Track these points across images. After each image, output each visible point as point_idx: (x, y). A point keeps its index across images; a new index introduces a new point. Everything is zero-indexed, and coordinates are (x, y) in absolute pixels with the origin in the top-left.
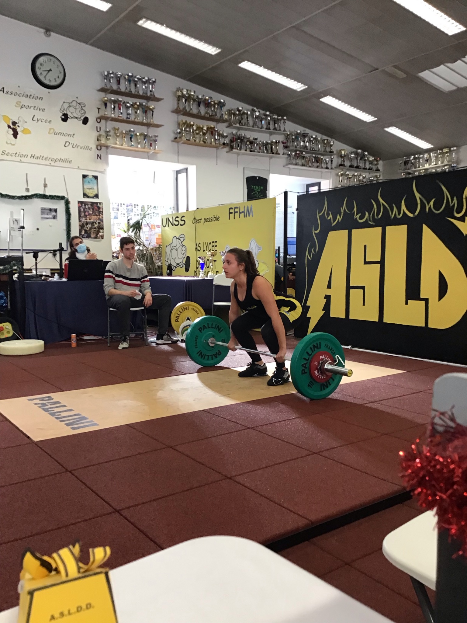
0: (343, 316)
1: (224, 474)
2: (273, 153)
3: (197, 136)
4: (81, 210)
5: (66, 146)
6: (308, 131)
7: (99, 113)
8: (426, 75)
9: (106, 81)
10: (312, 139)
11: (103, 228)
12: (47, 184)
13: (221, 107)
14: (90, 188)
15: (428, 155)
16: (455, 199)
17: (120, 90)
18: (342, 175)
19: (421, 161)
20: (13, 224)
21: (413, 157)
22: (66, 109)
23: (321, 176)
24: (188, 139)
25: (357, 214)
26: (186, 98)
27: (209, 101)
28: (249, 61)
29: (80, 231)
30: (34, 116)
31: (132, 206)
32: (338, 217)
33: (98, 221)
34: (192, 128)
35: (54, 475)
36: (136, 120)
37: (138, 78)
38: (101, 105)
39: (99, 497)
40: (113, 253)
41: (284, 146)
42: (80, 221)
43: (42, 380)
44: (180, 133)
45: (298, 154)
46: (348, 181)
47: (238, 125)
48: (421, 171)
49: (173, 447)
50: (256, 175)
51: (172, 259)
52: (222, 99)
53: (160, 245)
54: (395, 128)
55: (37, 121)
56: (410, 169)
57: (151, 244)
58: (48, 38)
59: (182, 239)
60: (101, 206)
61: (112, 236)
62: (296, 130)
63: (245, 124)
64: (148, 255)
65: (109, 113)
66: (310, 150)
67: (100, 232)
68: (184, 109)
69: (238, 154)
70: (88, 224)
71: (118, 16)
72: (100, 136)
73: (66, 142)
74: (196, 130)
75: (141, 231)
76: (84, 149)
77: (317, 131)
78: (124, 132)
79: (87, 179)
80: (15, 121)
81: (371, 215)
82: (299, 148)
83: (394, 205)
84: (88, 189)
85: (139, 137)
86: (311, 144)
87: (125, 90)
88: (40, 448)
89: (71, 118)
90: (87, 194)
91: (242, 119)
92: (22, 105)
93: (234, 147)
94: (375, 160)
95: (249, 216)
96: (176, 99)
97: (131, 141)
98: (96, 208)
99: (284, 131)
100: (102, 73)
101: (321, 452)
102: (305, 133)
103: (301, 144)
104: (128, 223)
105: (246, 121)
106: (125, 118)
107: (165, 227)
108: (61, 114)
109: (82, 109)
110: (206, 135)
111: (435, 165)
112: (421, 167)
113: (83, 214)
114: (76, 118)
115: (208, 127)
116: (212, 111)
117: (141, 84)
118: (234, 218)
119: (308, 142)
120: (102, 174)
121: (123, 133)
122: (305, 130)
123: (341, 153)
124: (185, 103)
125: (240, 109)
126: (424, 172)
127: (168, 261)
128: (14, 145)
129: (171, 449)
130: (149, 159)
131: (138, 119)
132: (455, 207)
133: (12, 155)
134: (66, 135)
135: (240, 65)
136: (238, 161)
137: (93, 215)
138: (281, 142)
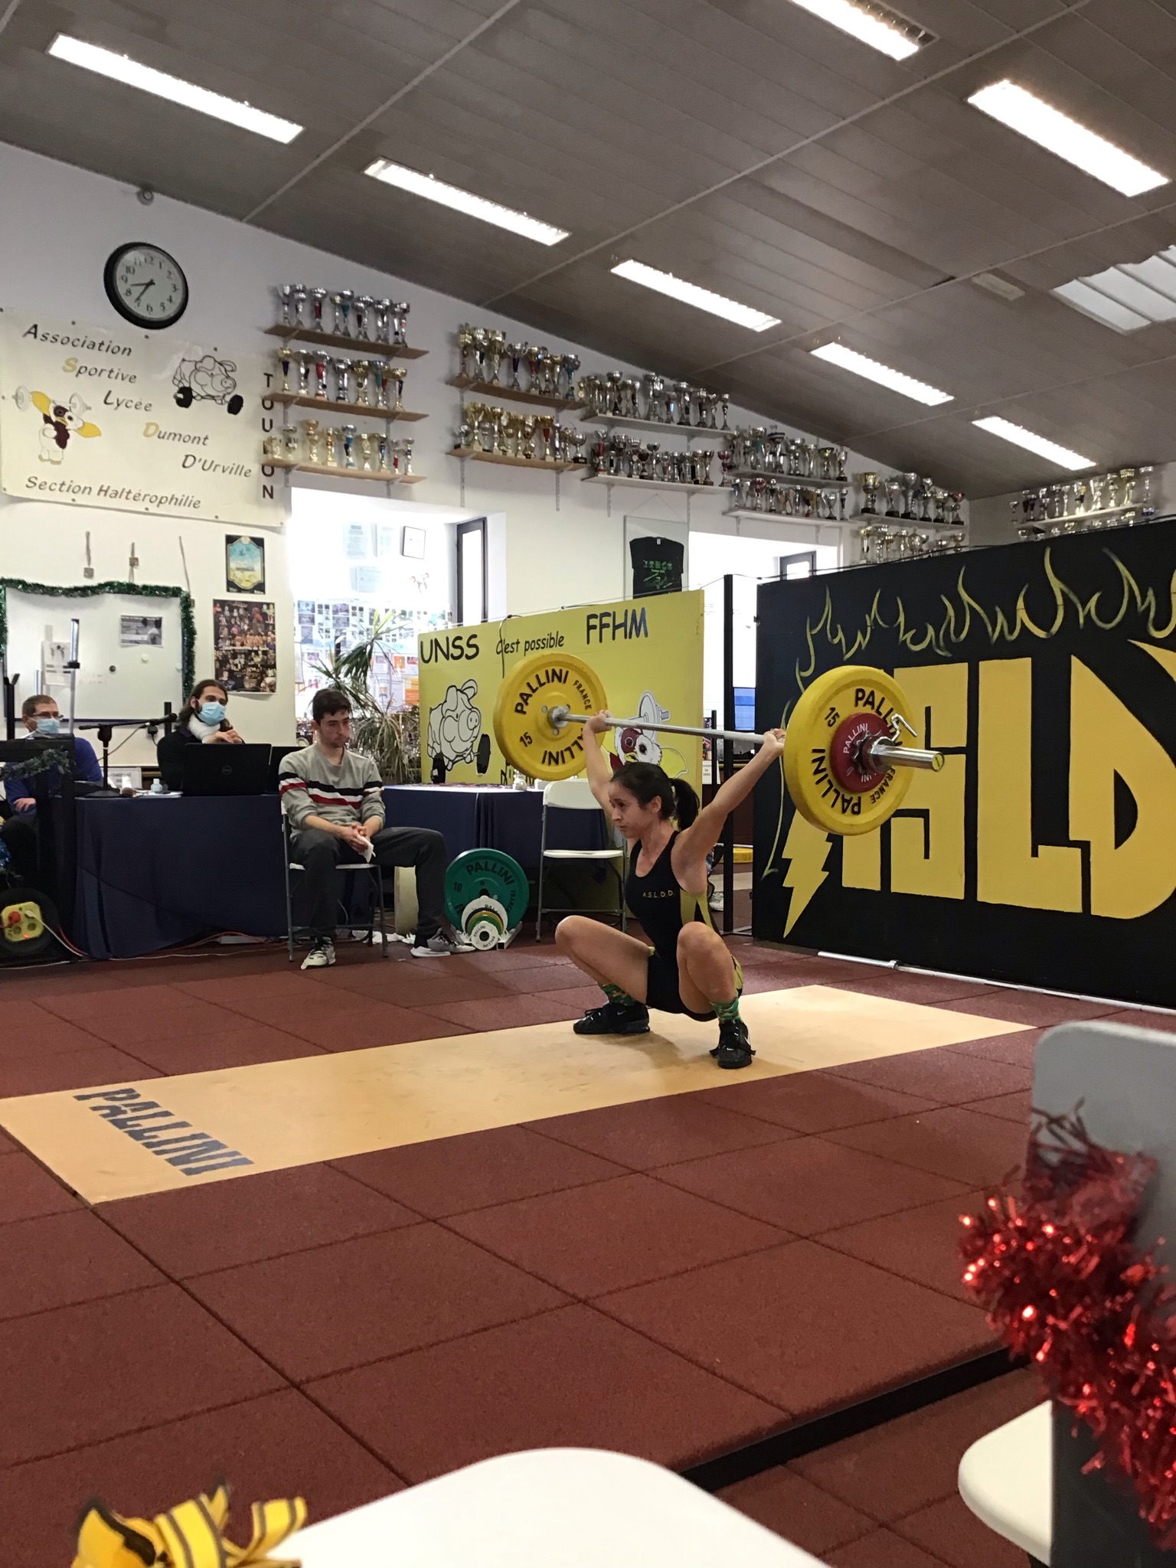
0: (877, 887)
1: (569, 1290)
2: (697, 482)
3: (510, 441)
4: (220, 621)
5: (186, 465)
6: (782, 428)
7: (268, 386)
8: (1073, 292)
9: (286, 309)
10: (793, 448)
11: (274, 667)
12: (137, 559)
13: (569, 372)
14: (245, 567)
15: (1083, 485)
16: (1150, 593)
17: (322, 330)
18: (868, 535)
19: (1066, 501)
20: (50, 656)
21: (1045, 490)
22: (187, 378)
23: (817, 537)
24: (486, 448)
25: (906, 632)
26: (482, 350)
27: (540, 356)
28: (636, 260)
29: (218, 673)
30: (110, 392)
31: (347, 611)
32: (860, 637)
33: (261, 649)
34: (497, 422)
35: (136, 1291)
36: (360, 403)
37: (365, 302)
38: (275, 366)
39: (250, 1347)
40: (299, 725)
41: (723, 464)
42: (217, 649)
43: (114, 1047)
44: (467, 434)
45: (760, 483)
46: (885, 549)
47: (610, 415)
48: (1066, 525)
49: (440, 1221)
50: (654, 535)
51: (444, 742)
52: (572, 351)
53: (415, 708)
54: (999, 419)
55: (115, 405)
56: (1039, 520)
57: (394, 704)
58: (146, 207)
59: (470, 692)
60: (270, 612)
61: (297, 685)
62: (752, 427)
63: (628, 411)
64: (383, 731)
65: (292, 386)
66: (790, 474)
67: (267, 676)
68: (479, 375)
69: (610, 485)
70: (239, 656)
71: (318, 156)
72: (271, 440)
73: (187, 456)
74: (506, 427)
75: (369, 673)
76: (230, 473)
77: (806, 430)
78: (331, 432)
79: (236, 545)
80: (62, 405)
81: (942, 632)
82: (760, 469)
83: (998, 609)
84: (238, 569)
85: (366, 444)
86: (790, 460)
87: (335, 330)
88: (103, 1220)
89: (199, 398)
90: (236, 582)
91: (620, 400)
92: (81, 367)
93: (602, 468)
94: (951, 499)
95: (638, 635)
96: (458, 351)
97: (348, 454)
98: (258, 616)
99: (723, 429)
100: (275, 292)
101: (817, 1234)
102: (776, 434)
103: (767, 460)
104: (338, 652)
105: (630, 404)
106: (332, 399)
107: (427, 662)
108: (177, 389)
109: (228, 377)
110: (533, 440)
111: (1101, 509)
112: (1065, 513)
113: (225, 632)
114: (213, 398)
115: (537, 420)
116: (546, 381)
117: (372, 317)
118: (601, 641)
119: (784, 455)
120: (274, 535)
121: (329, 434)
122: (776, 427)
123: (866, 480)
124: (481, 362)
125: (618, 375)
126: (1073, 528)
127: (436, 745)
128: (59, 463)
129: (435, 1226)
130: (389, 495)
131: (365, 401)
132: (1152, 614)
133: (53, 487)
134: (187, 439)
135: (614, 271)
136: (609, 502)
137: (251, 635)
138: (716, 455)
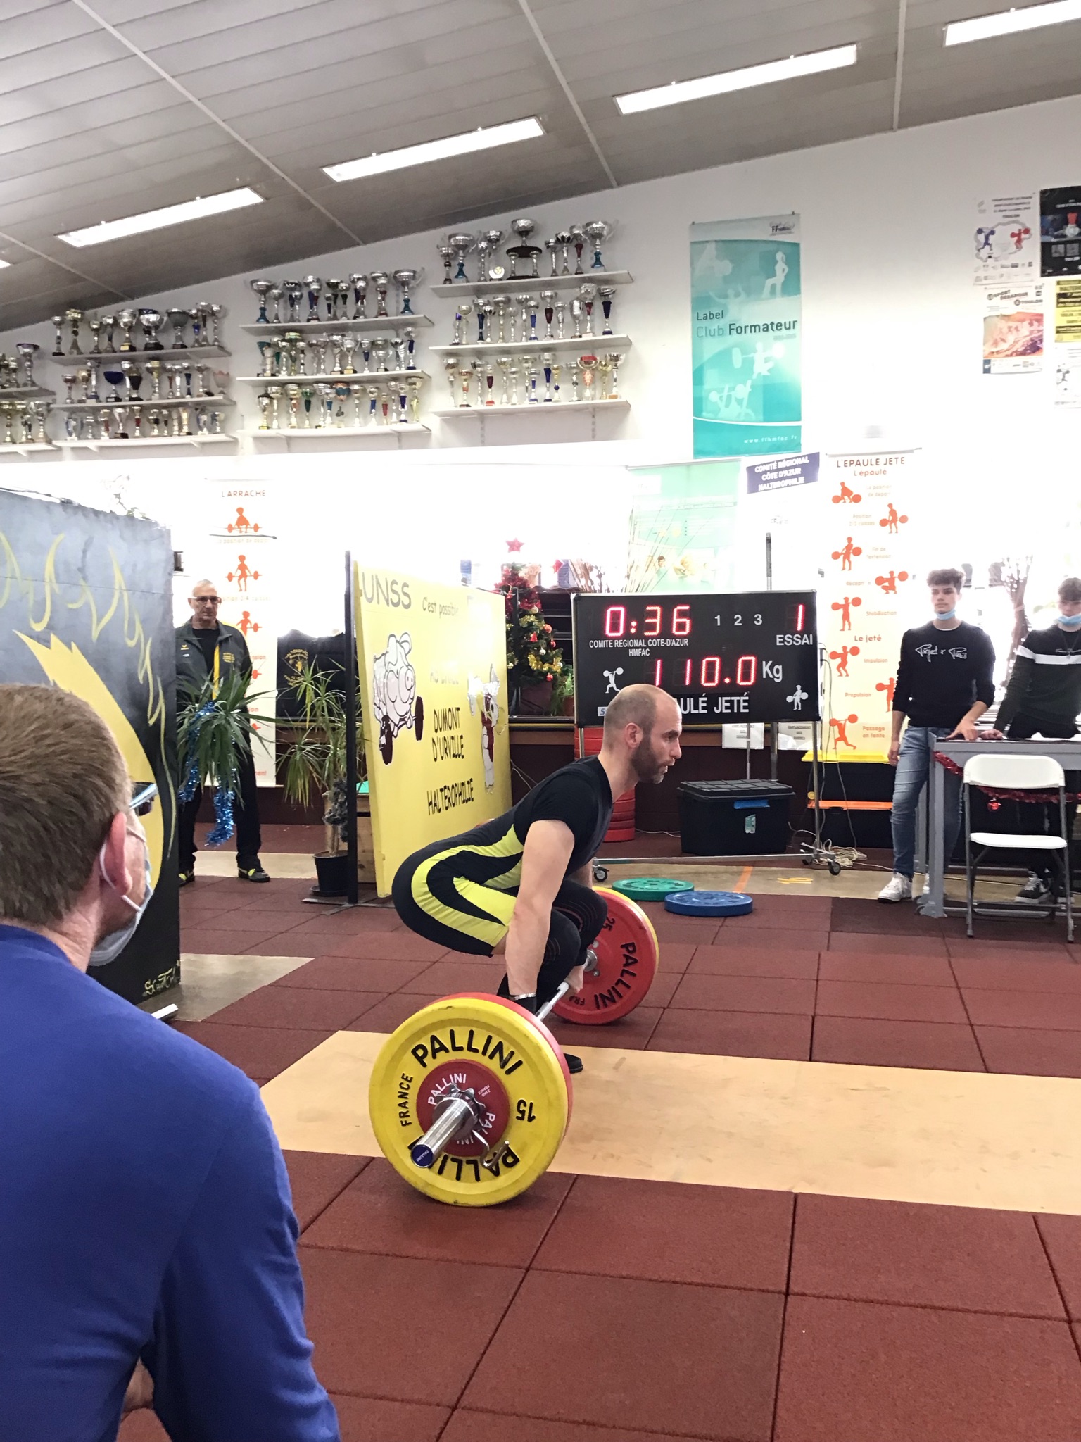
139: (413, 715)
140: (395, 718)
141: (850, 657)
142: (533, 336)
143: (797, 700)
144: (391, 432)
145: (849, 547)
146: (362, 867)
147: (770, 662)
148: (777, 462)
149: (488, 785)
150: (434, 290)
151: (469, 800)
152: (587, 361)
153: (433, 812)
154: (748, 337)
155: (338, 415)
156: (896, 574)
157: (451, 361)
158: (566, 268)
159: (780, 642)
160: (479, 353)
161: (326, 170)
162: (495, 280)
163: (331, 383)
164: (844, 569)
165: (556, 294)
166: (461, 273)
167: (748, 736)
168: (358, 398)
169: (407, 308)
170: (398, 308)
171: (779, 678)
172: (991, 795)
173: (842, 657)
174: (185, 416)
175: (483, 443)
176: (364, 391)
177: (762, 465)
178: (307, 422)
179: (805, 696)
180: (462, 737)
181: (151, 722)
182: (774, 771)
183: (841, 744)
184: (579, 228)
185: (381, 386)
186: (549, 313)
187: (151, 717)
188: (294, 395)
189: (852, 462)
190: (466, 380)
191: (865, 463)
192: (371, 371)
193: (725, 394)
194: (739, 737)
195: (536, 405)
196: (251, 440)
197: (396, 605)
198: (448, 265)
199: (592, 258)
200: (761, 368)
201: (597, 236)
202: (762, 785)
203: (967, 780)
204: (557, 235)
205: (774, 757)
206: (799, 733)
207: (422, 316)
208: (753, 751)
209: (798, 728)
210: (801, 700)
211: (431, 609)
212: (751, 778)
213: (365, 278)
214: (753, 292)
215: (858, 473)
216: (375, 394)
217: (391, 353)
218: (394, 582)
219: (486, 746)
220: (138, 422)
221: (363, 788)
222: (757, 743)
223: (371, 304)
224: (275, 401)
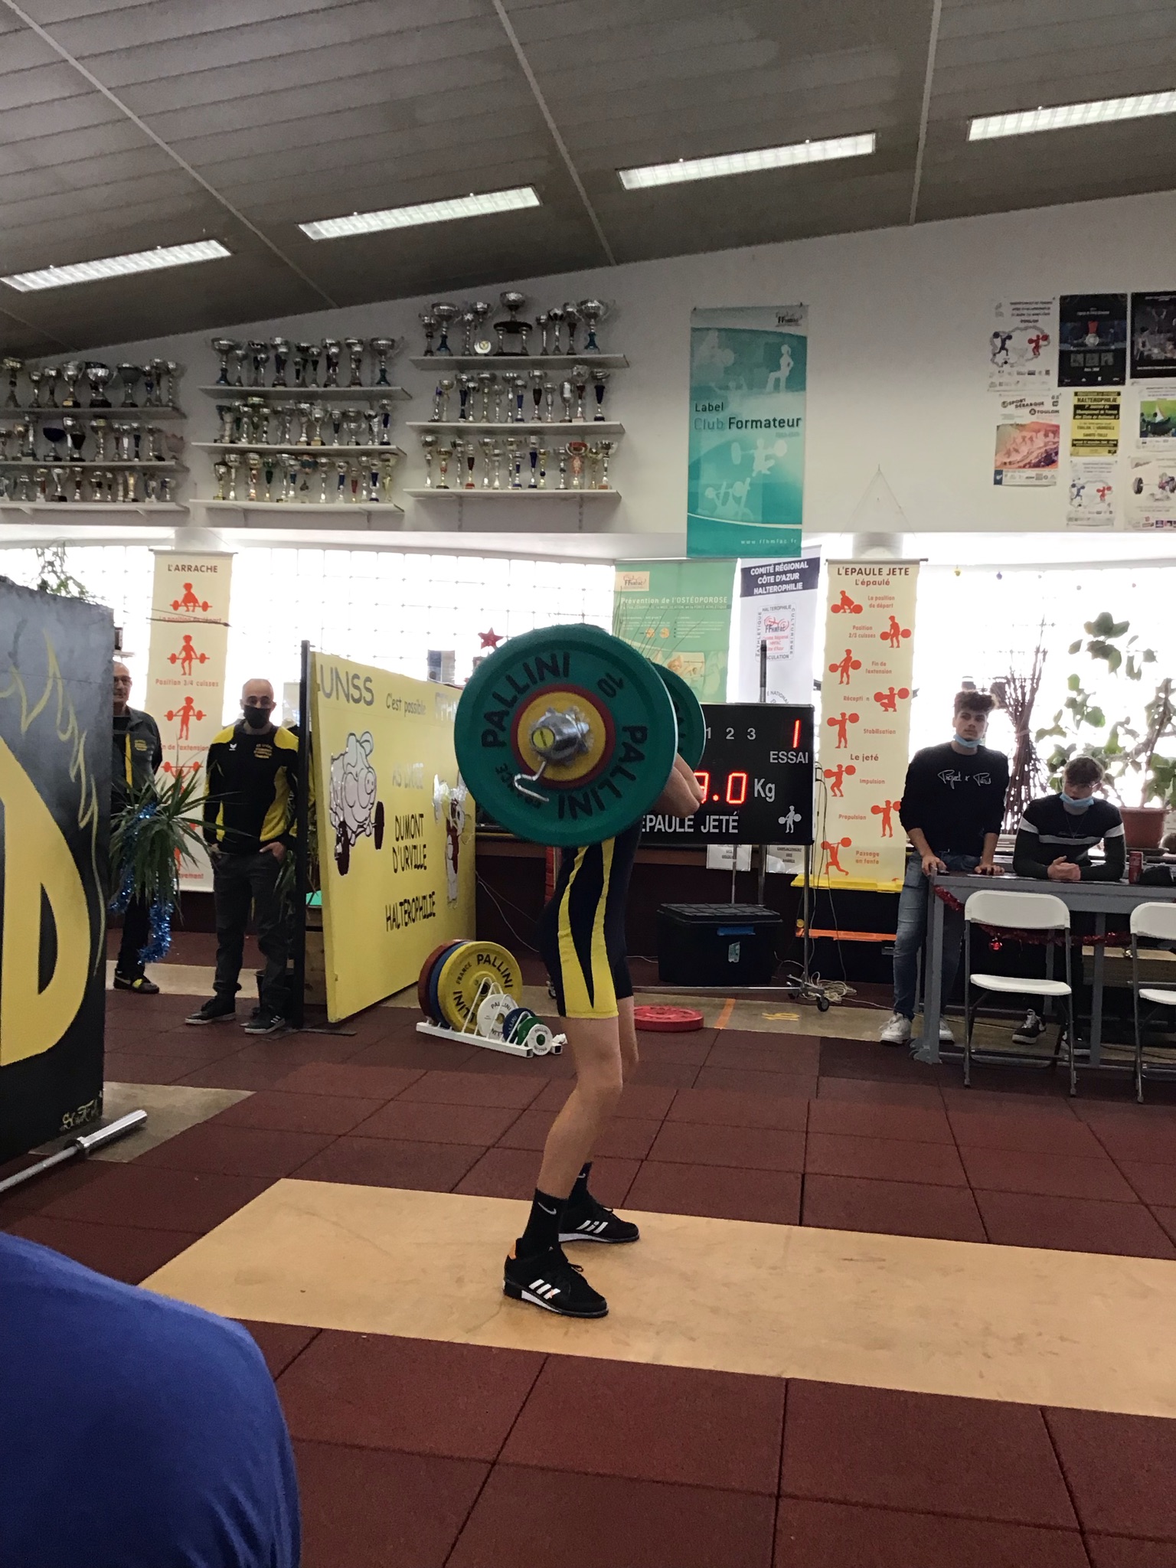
139: (373, 821)
140: (353, 825)
141: (844, 775)
142: (519, 417)
143: (790, 822)
144: (357, 510)
145: (848, 659)
146: (309, 987)
147: (763, 780)
148: (775, 565)
149: (451, 899)
150: (413, 361)
151: (430, 915)
152: (577, 448)
153: (392, 928)
154: (749, 432)
155: (302, 489)
156: (896, 691)
157: (429, 439)
158: (557, 347)
159: (774, 759)
160: (460, 432)
161: (302, 227)
162: (481, 355)
163: (295, 454)
164: (841, 682)
165: (546, 374)
166: (444, 345)
167: (735, 857)
168: (325, 472)
169: (383, 379)
170: (372, 379)
171: (771, 797)
172: (992, 934)
173: (837, 776)
174: (131, 481)
175: (460, 529)
176: (332, 465)
177: (759, 567)
178: (268, 495)
179: (798, 818)
180: (425, 846)
181: (82, 825)
182: (760, 897)
183: (833, 869)
184: (573, 306)
185: (351, 460)
186: (538, 394)
187: (83, 817)
188: (255, 465)
189: (853, 571)
190: (444, 460)
191: (868, 572)
192: (340, 444)
193: (723, 491)
194: (724, 857)
195: (520, 491)
196: (204, 511)
197: (357, 701)
198: (430, 336)
199: (585, 339)
200: (761, 466)
201: (593, 315)
202: (748, 910)
203: (967, 917)
204: (549, 312)
205: (762, 880)
206: (788, 855)
207: (399, 388)
208: (739, 872)
209: (788, 849)
210: (794, 822)
211: (395, 706)
212: (736, 902)
213: (337, 344)
214: (756, 385)
215: (859, 583)
216: (345, 469)
217: (363, 426)
218: (356, 676)
219: (451, 857)
220: (78, 485)
221: (315, 899)
222: (744, 862)
223: (343, 373)
224: (233, 471)
